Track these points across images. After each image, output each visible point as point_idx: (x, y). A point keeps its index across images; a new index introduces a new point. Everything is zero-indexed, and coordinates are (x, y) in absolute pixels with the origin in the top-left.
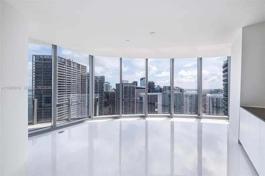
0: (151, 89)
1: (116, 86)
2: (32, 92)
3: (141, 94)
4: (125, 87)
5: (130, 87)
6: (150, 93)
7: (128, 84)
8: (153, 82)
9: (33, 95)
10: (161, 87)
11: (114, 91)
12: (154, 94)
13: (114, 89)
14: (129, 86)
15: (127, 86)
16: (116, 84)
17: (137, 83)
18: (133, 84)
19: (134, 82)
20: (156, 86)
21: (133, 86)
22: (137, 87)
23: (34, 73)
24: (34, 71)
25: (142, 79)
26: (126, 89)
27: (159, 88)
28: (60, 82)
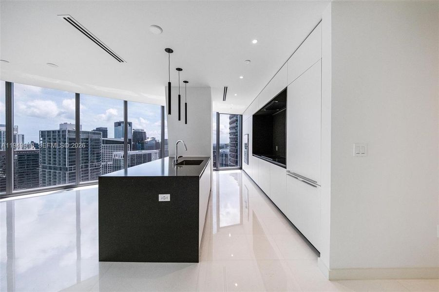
0: (139, 143)
3: (115, 153)
4: (70, 139)
5: (87, 139)
6: (137, 151)
7: (79, 132)
8: (143, 130)
10: (158, 140)
12: (144, 152)
14: (84, 136)
15: (78, 137)
17: (107, 131)
18: (94, 133)
19: (98, 129)
20: (148, 138)
21: (96, 137)
22: (106, 139)
25: (118, 124)
27: (154, 142)
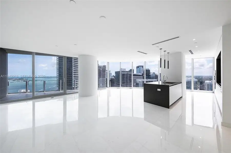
1: (116, 73)
2: (57, 78)
3: (137, 80)
4: (123, 74)
7: (125, 72)
8: (149, 69)
9: (57, 80)
10: (157, 74)
11: (113, 77)
12: (149, 80)
13: (114, 76)
14: (126, 73)
15: (125, 73)
16: (116, 72)
18: (129, 72)
20: (151, 73)
22: (133, 74)
23: (58, 65)
24: (58, 63)
25: (138, 67)
26: (124, 76)
27: (154, 75)
28: (75, 71)
